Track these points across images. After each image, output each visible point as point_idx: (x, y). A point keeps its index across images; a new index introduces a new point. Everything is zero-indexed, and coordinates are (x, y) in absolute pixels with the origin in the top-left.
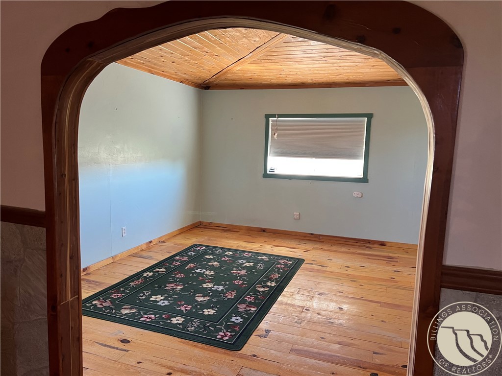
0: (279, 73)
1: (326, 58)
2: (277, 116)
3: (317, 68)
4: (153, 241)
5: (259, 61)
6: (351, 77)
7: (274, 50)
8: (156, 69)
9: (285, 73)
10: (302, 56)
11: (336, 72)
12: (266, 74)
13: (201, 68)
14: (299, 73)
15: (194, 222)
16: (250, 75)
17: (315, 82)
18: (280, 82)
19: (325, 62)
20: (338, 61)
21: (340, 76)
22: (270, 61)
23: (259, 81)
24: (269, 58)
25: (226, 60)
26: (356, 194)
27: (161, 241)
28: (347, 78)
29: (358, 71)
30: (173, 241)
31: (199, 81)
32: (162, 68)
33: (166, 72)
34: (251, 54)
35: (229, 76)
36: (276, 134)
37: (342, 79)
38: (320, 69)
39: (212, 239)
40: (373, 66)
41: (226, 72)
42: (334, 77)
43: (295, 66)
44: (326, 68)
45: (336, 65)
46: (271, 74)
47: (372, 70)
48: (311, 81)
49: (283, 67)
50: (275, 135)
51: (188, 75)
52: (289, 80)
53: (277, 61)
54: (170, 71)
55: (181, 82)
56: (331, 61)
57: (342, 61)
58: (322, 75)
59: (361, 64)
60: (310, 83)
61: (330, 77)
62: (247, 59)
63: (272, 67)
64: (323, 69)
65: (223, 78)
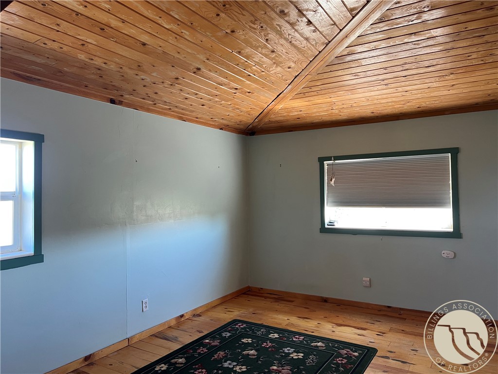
0: (330, 108)
1: (386, 82)
2: (333, 159)
3: (376, 97)
4: (185, 314)
5: (302, 95)
6: (424, 105)
7: (316, 78)
8: (187, 115)
9: (337, 107)
10: (354, 82)
11: (402, 99)
12: (315, 110)
13: (238, 110)
14: (355, 105)
15: (242, 288)
16: (296, 113)
17: (377, 115)
18: (334, 118)
19: (385, 87)
20: (403, 84)
21: (408, 104)
22: (315, 93)
23: (309, 120)
24: (314, 89)
25: (262, 97)
26: (446, 253)
27: (196, 315)
28: (418, 106)
29: (432, 95)
30: (210, 314)
31: (242, 127)
32: (194, 114)
33: (200, 118)
34: (290, 86)
35: (273, 117)
36: (333, 180)
37: (412, 107)
38: (380, 97)
39: (258, 312)
40: (453, 85)
41: (268, 113)
42: (401, 106)
43: (348, 97)
44: (389, 96)
45: (400, 89)
46: (321, 110)
47: (451, 92)
48: (372, 115)
49: (333, 100)
50: (331, 180)
51: (226, 120)
52: (345, 114)
53: (323, 92)
54: (203, 116)
55: (221, 129)
56: (393, 85)
57: (407, 83)
58: (385, 105)
59: (435, 85)
60: (371, 117)
61: (396, 106)
62: (287, 93)
63: (319, 101)
64: (385, 96)
65: (266, 120)
